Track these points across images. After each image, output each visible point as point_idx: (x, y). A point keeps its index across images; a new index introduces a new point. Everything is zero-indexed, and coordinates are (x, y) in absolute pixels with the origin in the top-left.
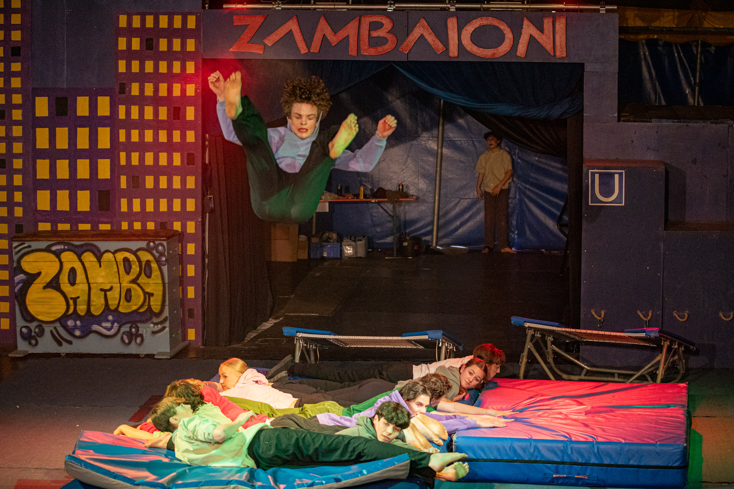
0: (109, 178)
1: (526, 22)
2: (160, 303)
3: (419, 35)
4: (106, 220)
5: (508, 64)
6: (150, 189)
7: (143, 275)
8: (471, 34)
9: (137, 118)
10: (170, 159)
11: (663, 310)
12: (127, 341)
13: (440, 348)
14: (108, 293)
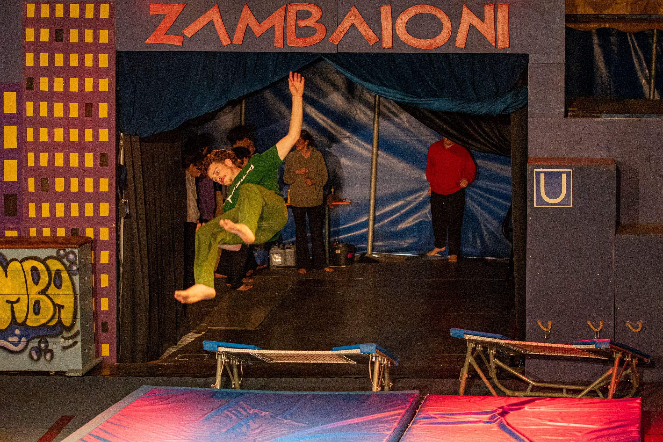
0: (16, 181)
1: (465, 10)
2: (71, 316)
3: (351, 24)
4: (12, 226)
5: (446, 55)
6: (60, 192)
7: (52, 285)
8: (406, 23)
9: (46, 115)
10: (82, 160)
11: (614, 320)
12: (35, 357)
13: (373, 363)
14: (15, 305)
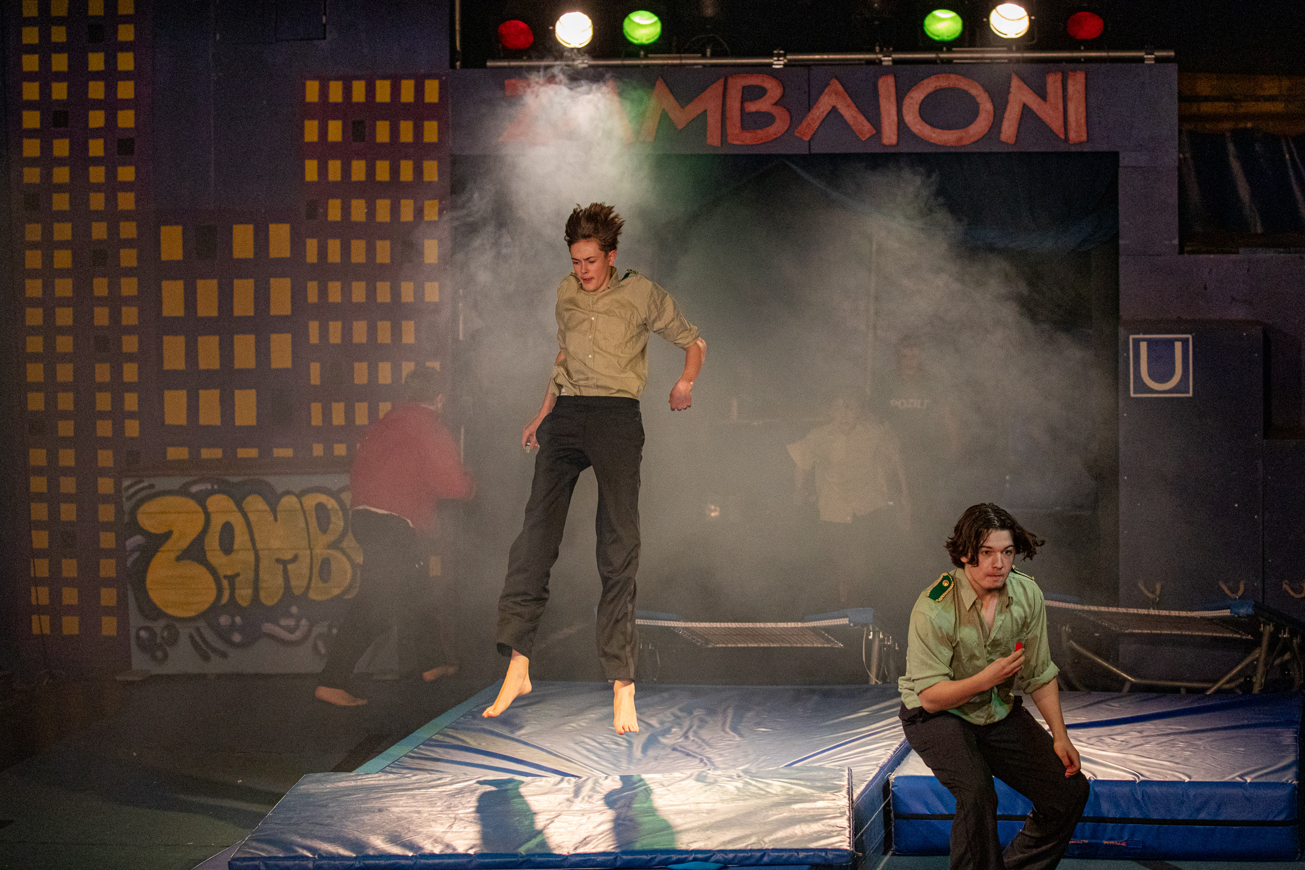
0: (290, 367)
1: (1015, 82)
3: (830, 108)
4: (285, 441)
5: (986, 157)
6: (362, 385)
7: (350, 535)
8: (920, 105)
9: (338, 260)
10: (396, 333)
11: (1263, 580)
13: (870, 643)
14: (290, 567)
